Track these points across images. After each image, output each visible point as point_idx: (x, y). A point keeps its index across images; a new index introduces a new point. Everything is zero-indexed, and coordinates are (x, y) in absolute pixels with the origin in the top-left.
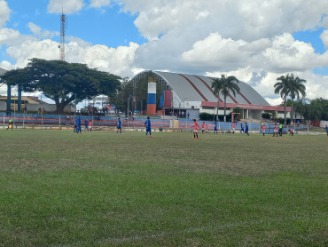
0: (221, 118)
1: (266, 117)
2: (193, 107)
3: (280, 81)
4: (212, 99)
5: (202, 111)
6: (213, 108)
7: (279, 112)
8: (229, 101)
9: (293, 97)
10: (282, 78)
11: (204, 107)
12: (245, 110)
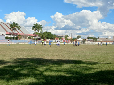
0: (14, 38)
1: (29, 38)
2: (2, 34)
3: (34, 26)
4: (10, 31)
5: (6, 36)
6: (10, 35)
7: (34, 36)
8: (16, 32)
9: (38, 31)
10: (35, 24)
11: (7, 35)
12: (22, 36)
